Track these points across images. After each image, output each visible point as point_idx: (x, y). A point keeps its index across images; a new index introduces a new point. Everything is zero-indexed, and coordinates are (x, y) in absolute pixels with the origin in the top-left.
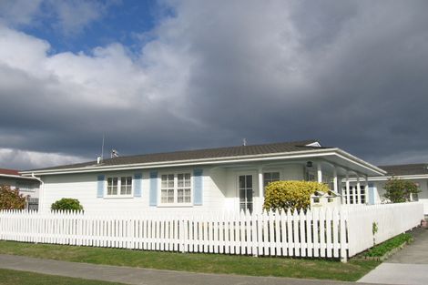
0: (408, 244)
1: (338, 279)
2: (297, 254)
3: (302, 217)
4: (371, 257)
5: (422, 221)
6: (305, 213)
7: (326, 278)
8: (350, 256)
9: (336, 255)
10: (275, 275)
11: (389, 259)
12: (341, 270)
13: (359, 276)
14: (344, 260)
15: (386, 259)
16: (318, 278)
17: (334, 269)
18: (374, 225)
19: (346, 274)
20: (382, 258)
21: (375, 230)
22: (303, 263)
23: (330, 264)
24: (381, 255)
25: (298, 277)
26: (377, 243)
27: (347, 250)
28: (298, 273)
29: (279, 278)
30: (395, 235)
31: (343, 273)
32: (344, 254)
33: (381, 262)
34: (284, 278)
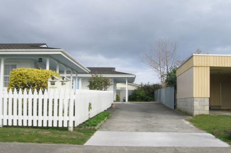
0: (108, 118)
1: (70, 143)
2: (35, 125)
3: (40, 96)
4: (89, 127)
5: (112, 104)
6: (43, 93)
7: (61, 143)
8: (76, 126)
9: (65, 125)
10: (19, 141)
11: (100, 128)
12: (70, 137)
13: (84, 141)
14: (71, 129)
15: (98, 128)
16: (54, 143)
17: (65, 136)
18: (90, 104)
19: (74, 139)
20: (96, 128)
21: (90, 108)
22: (40, 132)
23: (61, 132)
24: (95, 125)
25: (39, 142)
26: (91, 117)
27: (74, 122)
28: (37, 140)
29: (22, 143)
30: (100, 112)
31: (72, 139)
32: (71, 125)
33: (96, 130)
34: (27, 144)
